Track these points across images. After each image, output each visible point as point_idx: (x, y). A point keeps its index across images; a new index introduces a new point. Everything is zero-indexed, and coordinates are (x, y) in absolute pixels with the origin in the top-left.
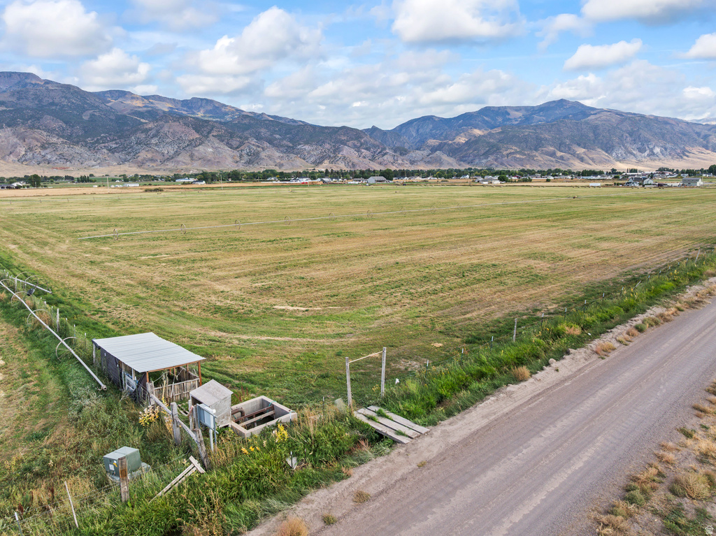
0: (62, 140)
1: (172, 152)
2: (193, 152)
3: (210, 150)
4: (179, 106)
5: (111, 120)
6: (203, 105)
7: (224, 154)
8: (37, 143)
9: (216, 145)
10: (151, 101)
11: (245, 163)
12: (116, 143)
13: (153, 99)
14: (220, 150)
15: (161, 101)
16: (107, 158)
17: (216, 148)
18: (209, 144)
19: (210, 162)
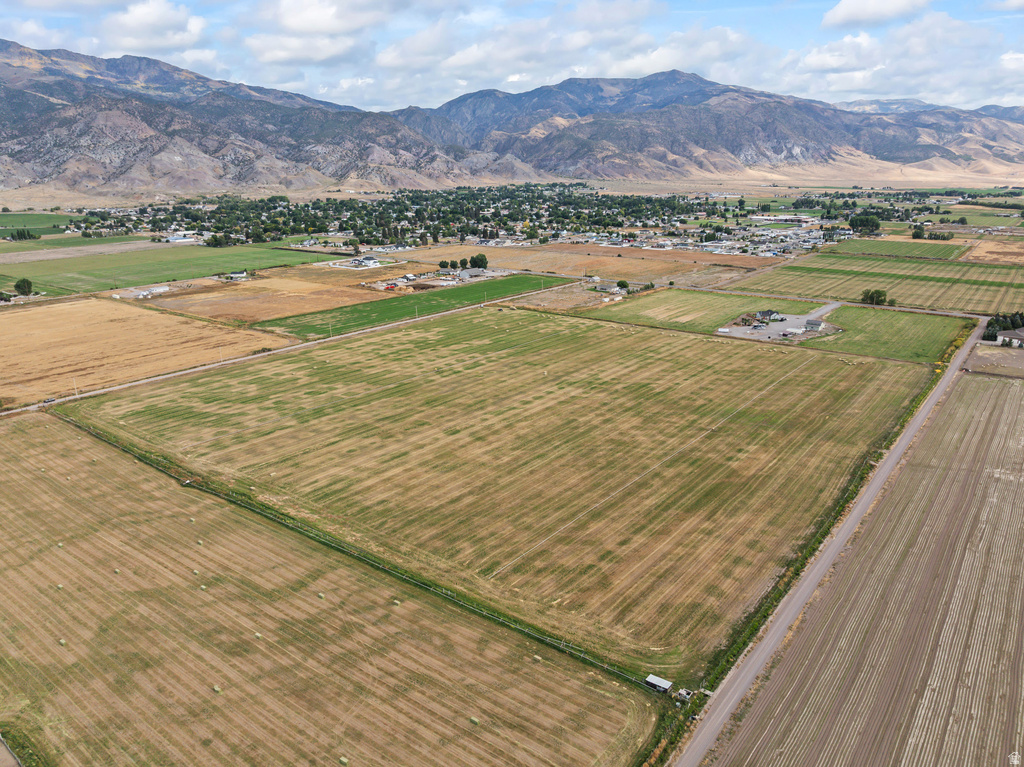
1: (119, 162)
2: (154, 163)
3: (178, 159)
4: (103, 68)
6: (143, 67)
7: (200, 165)
9: (187, 151)
10: (55, 59)
11: (234, 179)
12: (20, 143)
13: (57, 57)
14: (192, 158)
15: (71, 59)
16: (13, 171)
17: (187, 155)
18: (175, 149)
19: (182, 181)
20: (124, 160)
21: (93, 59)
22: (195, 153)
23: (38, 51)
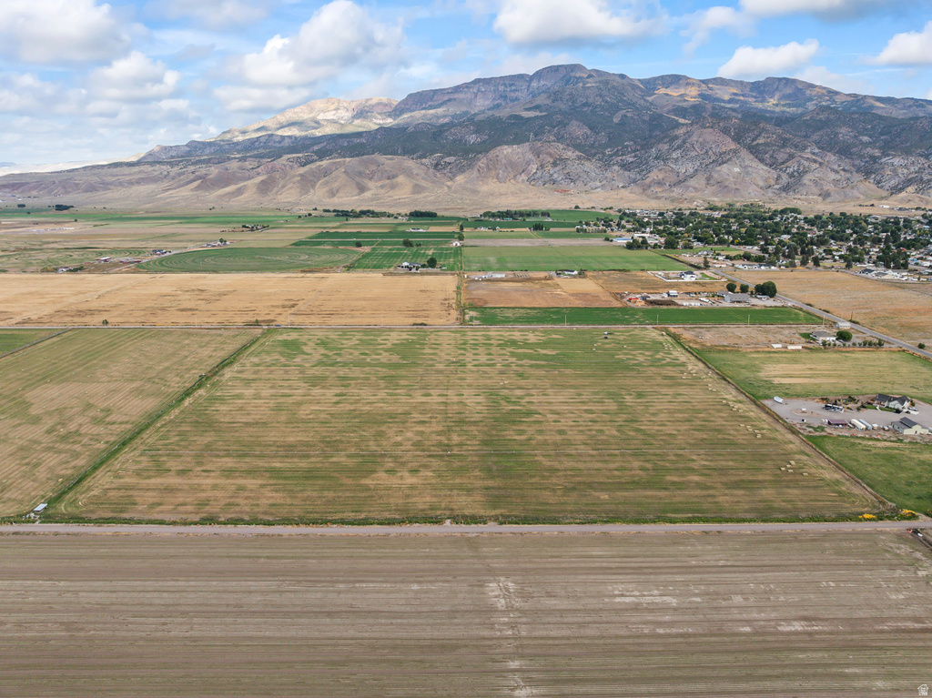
0: (577, 153)
1: (692, 170)
2: (713, 174)
3: (737, 170)
4: (747, 91)
5: (644, 121)
6: (780, 87)
7: (754, 175)
8: (549, 159)
9: (747, 163)
10: (710, 86)
11: (780, 188)
12: (635, 156)
13: (713, 84)
14: (750, 169)
15: (723, 85)
16: (616, 178)
17: (746, 167)
18: (737, 162)
19: (726, 190)
20: (696, 170)
21: (742, 83)
22: (754, 165)
23: (701, 81)
